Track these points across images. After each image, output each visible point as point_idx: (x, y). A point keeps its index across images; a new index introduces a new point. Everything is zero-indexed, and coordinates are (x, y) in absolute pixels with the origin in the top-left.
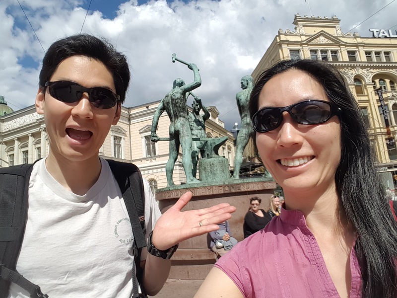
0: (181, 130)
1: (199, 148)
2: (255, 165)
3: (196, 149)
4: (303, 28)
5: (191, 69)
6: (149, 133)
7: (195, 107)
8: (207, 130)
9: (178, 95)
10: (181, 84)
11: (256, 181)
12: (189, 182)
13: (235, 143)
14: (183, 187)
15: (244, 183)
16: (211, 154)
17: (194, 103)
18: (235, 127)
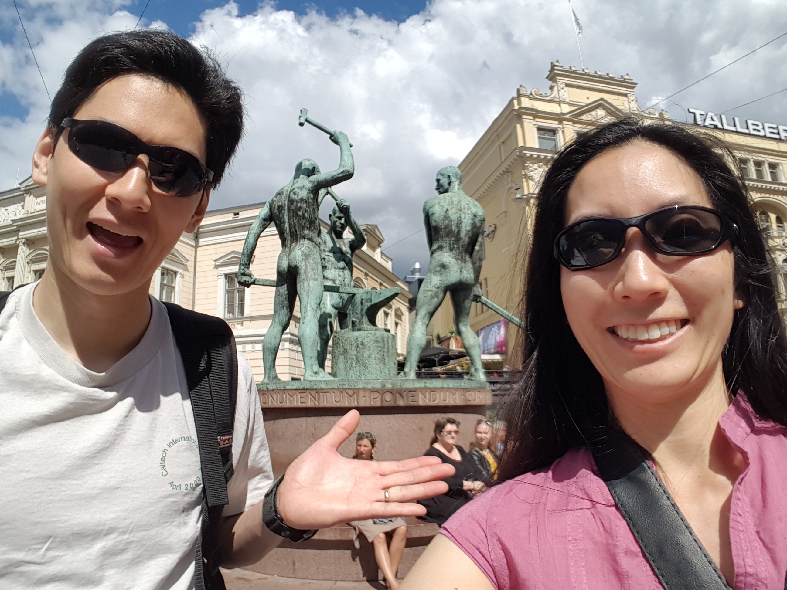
0: (302, 265)
1: (335, 308)
2: (450, 354)
3: (329, 309)
4: (566, 89)
5: (336, 142)
6: (235, 269)
7: (335, 222)
8: (356, 273)
9: (303, 194)
10: (311, 172)
11: (451, 386)
12: (309, 376)
13: (412, 304)
14: (296, 385)
15: (426, 388)
16: (361, 323)
17: (334, 213)
18: (413, 272)
